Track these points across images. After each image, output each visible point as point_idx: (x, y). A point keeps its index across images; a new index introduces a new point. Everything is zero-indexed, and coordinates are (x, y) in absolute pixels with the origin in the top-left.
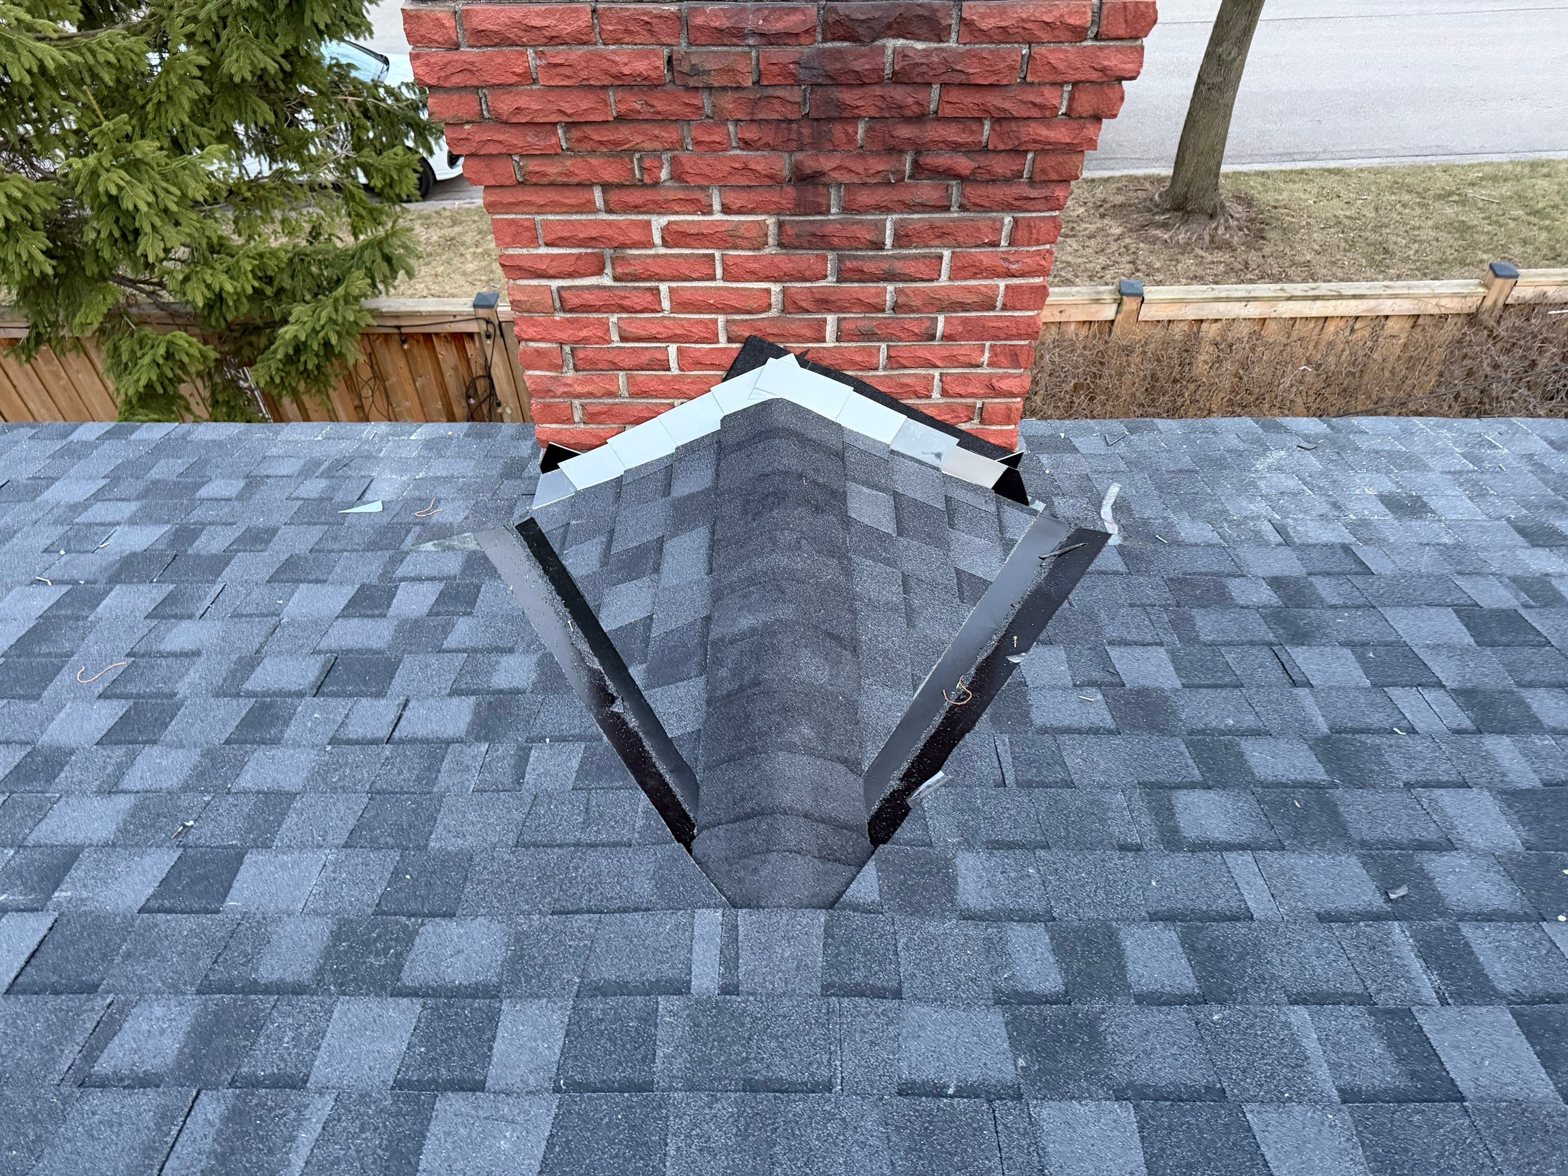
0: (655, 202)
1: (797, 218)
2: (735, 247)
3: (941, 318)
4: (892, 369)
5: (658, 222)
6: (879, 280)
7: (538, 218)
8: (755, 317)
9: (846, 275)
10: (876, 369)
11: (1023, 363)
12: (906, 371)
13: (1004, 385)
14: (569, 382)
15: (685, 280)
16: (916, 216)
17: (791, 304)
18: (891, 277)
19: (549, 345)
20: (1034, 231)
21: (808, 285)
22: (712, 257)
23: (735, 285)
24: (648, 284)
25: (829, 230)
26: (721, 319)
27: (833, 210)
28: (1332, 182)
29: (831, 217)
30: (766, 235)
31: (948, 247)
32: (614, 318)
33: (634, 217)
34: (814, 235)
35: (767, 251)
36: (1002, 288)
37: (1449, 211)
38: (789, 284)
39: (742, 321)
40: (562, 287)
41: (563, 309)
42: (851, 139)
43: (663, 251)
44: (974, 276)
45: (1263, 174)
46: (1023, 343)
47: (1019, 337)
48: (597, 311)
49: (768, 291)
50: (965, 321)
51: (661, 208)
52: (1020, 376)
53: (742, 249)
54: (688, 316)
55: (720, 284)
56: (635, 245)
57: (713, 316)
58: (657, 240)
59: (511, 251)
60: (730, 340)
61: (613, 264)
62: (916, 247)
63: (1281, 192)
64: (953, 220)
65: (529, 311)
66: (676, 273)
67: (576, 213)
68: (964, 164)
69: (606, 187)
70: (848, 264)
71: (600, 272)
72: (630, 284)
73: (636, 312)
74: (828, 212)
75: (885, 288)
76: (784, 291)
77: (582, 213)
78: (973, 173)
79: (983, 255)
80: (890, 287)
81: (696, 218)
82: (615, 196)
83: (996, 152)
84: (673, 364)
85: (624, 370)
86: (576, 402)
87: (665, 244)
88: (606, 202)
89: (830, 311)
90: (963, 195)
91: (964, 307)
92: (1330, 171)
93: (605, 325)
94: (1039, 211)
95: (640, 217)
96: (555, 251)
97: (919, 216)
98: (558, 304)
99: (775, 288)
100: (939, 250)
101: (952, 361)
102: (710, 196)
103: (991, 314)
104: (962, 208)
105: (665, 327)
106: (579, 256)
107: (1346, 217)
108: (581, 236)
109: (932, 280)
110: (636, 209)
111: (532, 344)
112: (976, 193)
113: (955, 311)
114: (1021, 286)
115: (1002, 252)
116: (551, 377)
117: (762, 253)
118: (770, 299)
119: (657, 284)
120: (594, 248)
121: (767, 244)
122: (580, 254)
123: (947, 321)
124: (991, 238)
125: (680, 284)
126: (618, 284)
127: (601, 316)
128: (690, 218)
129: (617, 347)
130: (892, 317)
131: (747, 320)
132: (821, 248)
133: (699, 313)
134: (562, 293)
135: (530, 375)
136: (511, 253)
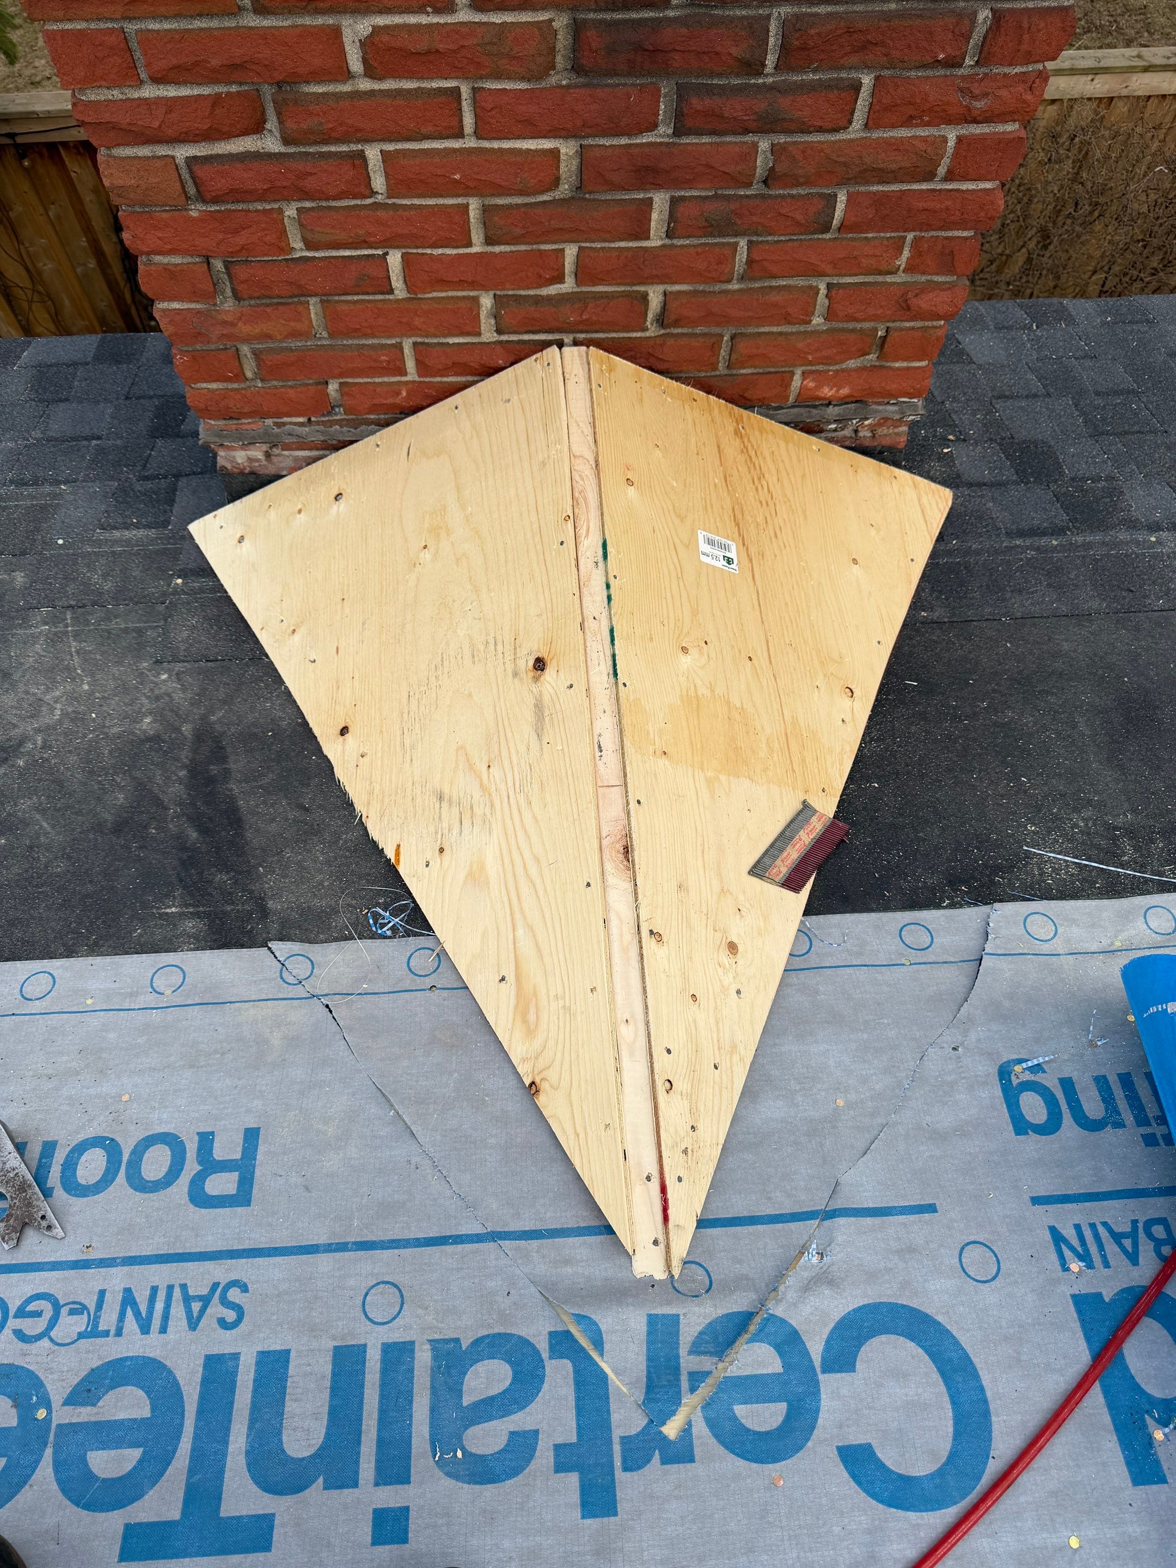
1: (608, 16)
2: (498, 76)
3: (842, 198)
4: (753, 279)
5: (355, 29)
6: (746, 131)
7: (130, 28)
8: (532, 200)
9: (689, 123)
10: (729, 281)
11: (960, 266)
12: (774, 283)
13: (923, 303)
14: (229, 318)
15: (408, 139)
16: (822, 9)
17: (592, 176)
18: (768, 125)
19: (188, 259)
20: (1026, 37)
21: (624, 141)
22: (456, 92)
23: (496, 145)
24: (344, 148)
25: (665, 37)
26: (474, 206)
29: (671, 13)
30: (552, 51)
31: (868, 67)
32: (290, 211)
33: (308, 21)
34: (639, 49)
35: (553, 80)
36: (951, 143)
38: (590, 141)
39: (510, 207)
40: (195, 158)
41: (202, 197)
44: (908, 122)
46: (966, 234)
47: (962, 225)
48: (261, 198)
49: (555, 153)
50: (880, 200)
52: (951, 287)
53: (510, 78)
54: (417, 202)
55: (471, 143)
56: (313, 76)
57: (460, 200)
58: (355, 63)
59: (92, 96)
61: (279, 114)
62: (815, 71)
64: (887, 16)
65: (142, 204)
66: (392, 126)
67: (200, 15)
70: (695, 102)
71: (257, 128)
72: (312, 150)
73: (327, 199)
75: (755, 146)
76: (582, 153)
77: (212, 15)
79: (930, 82)
80: (764, 145)
81: (424, 19)
84: (397, 282)
85: (316, 295)
86: (245, 348)
87: (370, 72)
89: (658, 186)
91: (884, 176)
93: (276, 222)
95: (320, 21)
96: (172, 92)
97: (829, 9)
98: (192, 191)
99: (567, 149)
100: (854, 75)
101: (851, 264)
103: (924, 186)
105: (380, 223)
106: (216, 100)
108: (215, 62)
109: (835, 130)
110: (312, 5)
111: (157, 259)
113: (867, 182)
114: (982, 138)
115: (962, 77)
116: (199, 312)
117: (543, 84)
118: (558, 168)
119: (360, 147)
120: (241, 84)
121: (553, 67)
122: (218, 95)
123: (852, 200)
124: (949, 50)
125: (400, 146)
126: (291, 150)
127: (268, 207)
128: (412, 19)
129: (301, 258)
130: (762, 196)
131: (518, 206)
132: (650, 74)
133: (435, 196)
134: (196, 168)
135: (164, 311)
136: (93, 98)
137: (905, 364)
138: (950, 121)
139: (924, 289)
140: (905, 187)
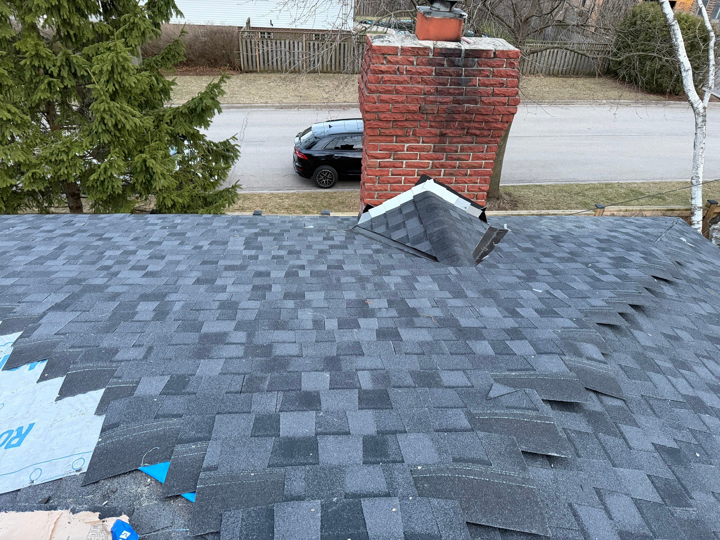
1: (438, 145)
2: (424, 152)
3: (469, 170)
5: (407, 145)
8: (425, 169)
9: (448, 159)
10: (452, 184)
12: (460, 184)
13: (483, 188)
14: (376, 187)
16: (465, 145)
17: (434, 166)
20: (492, 149)
21: (439, 161)
22: (418, 154)
23: (421, 161)
25: (445, 147)
27: (447, 143)
28: (538, 189)
29: (446, 145)
30: (431, 149)
33: (401, 144)
34: (442, 148)
35: (430, 153)
36: (484, 163)
37: (580, 198)
38: (434, 161)
39: (421, 171)
41: (379, 167)
42: (454, 126)
44: (477, 160)
45: (514, 186)
47: (487, 175)
48: (387, 168)
50: (474, 171)
51: (408, 142)
54: (409, 169)
55: (418, 161)
56: (400, 151)
58: (405, 149)
59: (370, 152)
60: (418, 175)
61: (394, 156)
62: (465, 152)
63: (521, 192)
64: (474, 146)
65: (371, 167)
66: (408, 158)
67: (388, 143)
68: (478, 132)
69: (397, 136)
70: (449, 156)
71: (390, 158)
73: (397, 168)
76: (433, 163)
77: (390, 143)
78: (480, 134)
79: (480, 154)
80: (458, 162)
81: (416, 144)
82: (398, 139)
83: (485, 129)
84: (403, 182)
85: (390, 183)
86: (376, 193)
87: (407, 151)
88: (396, 140)
89: (443, 168)
90: (476, 140)
91: (475, 167)
92: (537, 185)
94: (493, 144)
96: (381, 152)
99: (431, 162)
100: (470, 153)
101: (471, 182)
102: (420, 139)
103: (481, 170)
104: (476, 143)
105: (403, 172)
108: (388, 149)
109: (468, 161)
110: (403, 142)
111: (369, 176)
112: (479, 139)
113: (472, 169)
114: (488, 162)
115: (484, 154)
116: (372, 186)
118: (430, 164)
119: (403, 161)
120: (390, 152)
122: (386, 153)
124: (482, 150)
125: (408, 161)
126: (394, 161)
129: (390, 177)
130: (457, 170)
132: (443, 152)
133: (412, 168)
134: (380, 163)
135: (367, 185)
138: (483, 160)
139: (482, 186)
140: (478, 169)
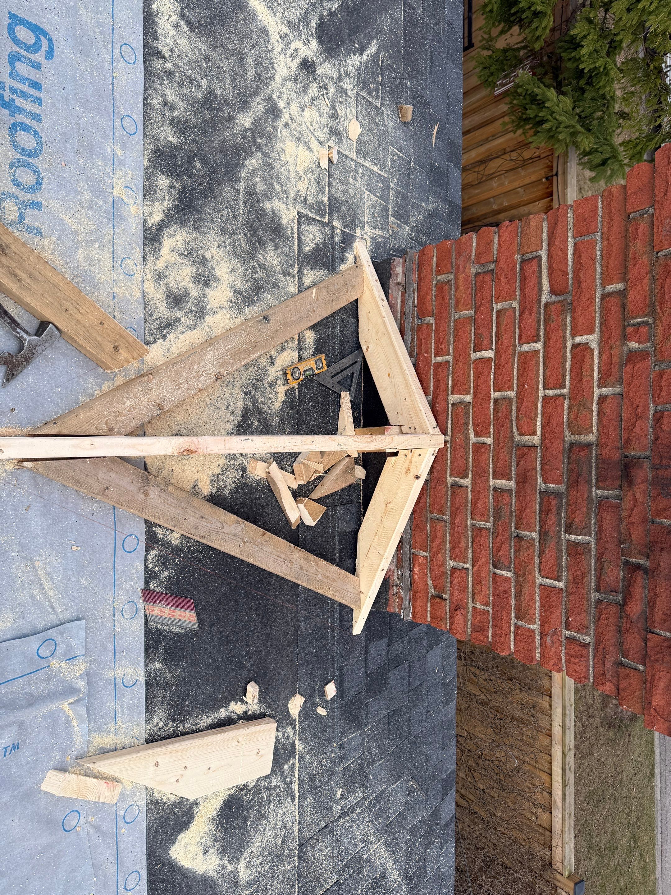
0: (609, 338)
1: (594, 460)
2: (570, 407)
3: (509, 574)
4: (473, 531)
5: (593, 340)
6: (541, 527)
7: (598, 235)
8: (514, 422)
9: (545, 499)
10: (472, 519)
11: (475, 635)
12: (470, 541)
13: (458, 618)
14: (466, 270)
15: (544, 364)
16: (593, 562)
17: (523, 451)
18: (543, 536)
19: (495, 251)
20: (577, 660)
21: (539, 467)
22: (564, 387)
23: (540, 405)
24: (542, 332)
25: (584, 487)
26: (512, 394)
27: (599, 492)
28: (645, 770)
29: (594, 490)
30: (580, 433)
31: (567, 585)
32: (515, 304)
33: (598, 318)
34: (579, 475)
35: (567, 433)
36: (532, 627)
37: (624, 841)
38: (539, 451)
39: (511, 412)
40: (541, 260)
41: (523, 262)
42: (660, 512)
43: (569, 344)
44: (542, 605)
46: (490, 637)
47: (494, 635)
48: (522, 291)
49: (534, 434)
50: (507, 594)
51: (604, 343)
52: (466, 632)
53: (569, 412)
54: (516, 366)
55: (541, 393)
56: (574, 321)
57: (515, 387)
58: (578, 339)
59: (570, 214)
61: (558, 302)
62: (567, 559)
63: (640, 738)
64: (589, 593)
65: (521, 232)
66: (550, 355)
67: (602, 269)
68: (635, 609)
69: (623, 293)
70: (554, 502)
71: (553, 292)
72: (542, 317)
73: (519, 323)
74: (598, 488)
75: (534, 531)
76: (534, 447)
77: (602, 274)
78: (627, 617)
79: (559, 615)
80: (535, 535)
81: (596, 373)
82: (616, 301)
83: (646, 639)
84: (480, 354)
85: (475, 314)
86: (452, 277)
87: (575, 346)
88: (611, 294)
89: (517, 484)
90: (610, 603)
91: (518, 594)
92: (653, 768)
93: (511, 296)
94: (594, 667)
95: (597, 324)
96: (570, 252)
97: (593, 565)
98: (527, 256)
99: (536, 440)
100: (564, 578)
101: (478, 580)
102: (613, 386)
103: (513, 615)
104: (599, 602)
105: (507, 348)
106: (565, 273)
107: (622, 779)
108: (582, 274)
109: (540, 570)
110: (604, 321)
111: (496, 237)
112: (611, 615)
113: (515, 586)
114: (533, 642)
115: (561, 631)
116: (471, 255)
117: (565, 429)
118: (528, 435)
119: (542, 340)
120: (572, 285)
121: (573, 434)
122: (568, 274)
123: (508, 579)
124: (573, 623)
125: (541, 359)
126: (542, 307)
127: (517, 293)
128: (596, 368)
129: (493, 308)
130: (511, 534)
131: (511, 415)
132: (568, 480)
133: (518, 375)
134: (536, 260)
135: (472, 237)
136: (569, 215)
137: (429, 609)
138: (542, 626)
139: (465, 617)
140: (513, 605)
